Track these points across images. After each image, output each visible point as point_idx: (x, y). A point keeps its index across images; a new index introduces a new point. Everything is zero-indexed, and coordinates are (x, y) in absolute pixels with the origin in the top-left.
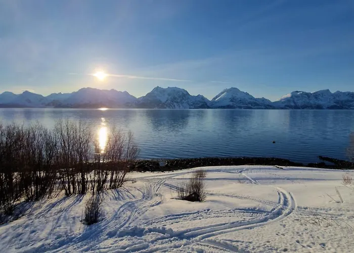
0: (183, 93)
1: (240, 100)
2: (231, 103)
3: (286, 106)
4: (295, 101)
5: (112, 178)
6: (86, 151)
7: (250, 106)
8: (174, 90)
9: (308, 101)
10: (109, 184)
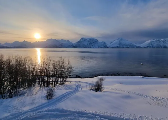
0: (95, 41)
1: (124, 44)
2: (119, 46)
3: (148, 46)
4: (152, 44)
5: (61, 80)
6: (49, 68)
7: (128, 46)
8: (91, 39)
9: (159, 44)
10: (59, 83)
